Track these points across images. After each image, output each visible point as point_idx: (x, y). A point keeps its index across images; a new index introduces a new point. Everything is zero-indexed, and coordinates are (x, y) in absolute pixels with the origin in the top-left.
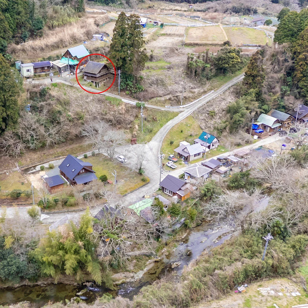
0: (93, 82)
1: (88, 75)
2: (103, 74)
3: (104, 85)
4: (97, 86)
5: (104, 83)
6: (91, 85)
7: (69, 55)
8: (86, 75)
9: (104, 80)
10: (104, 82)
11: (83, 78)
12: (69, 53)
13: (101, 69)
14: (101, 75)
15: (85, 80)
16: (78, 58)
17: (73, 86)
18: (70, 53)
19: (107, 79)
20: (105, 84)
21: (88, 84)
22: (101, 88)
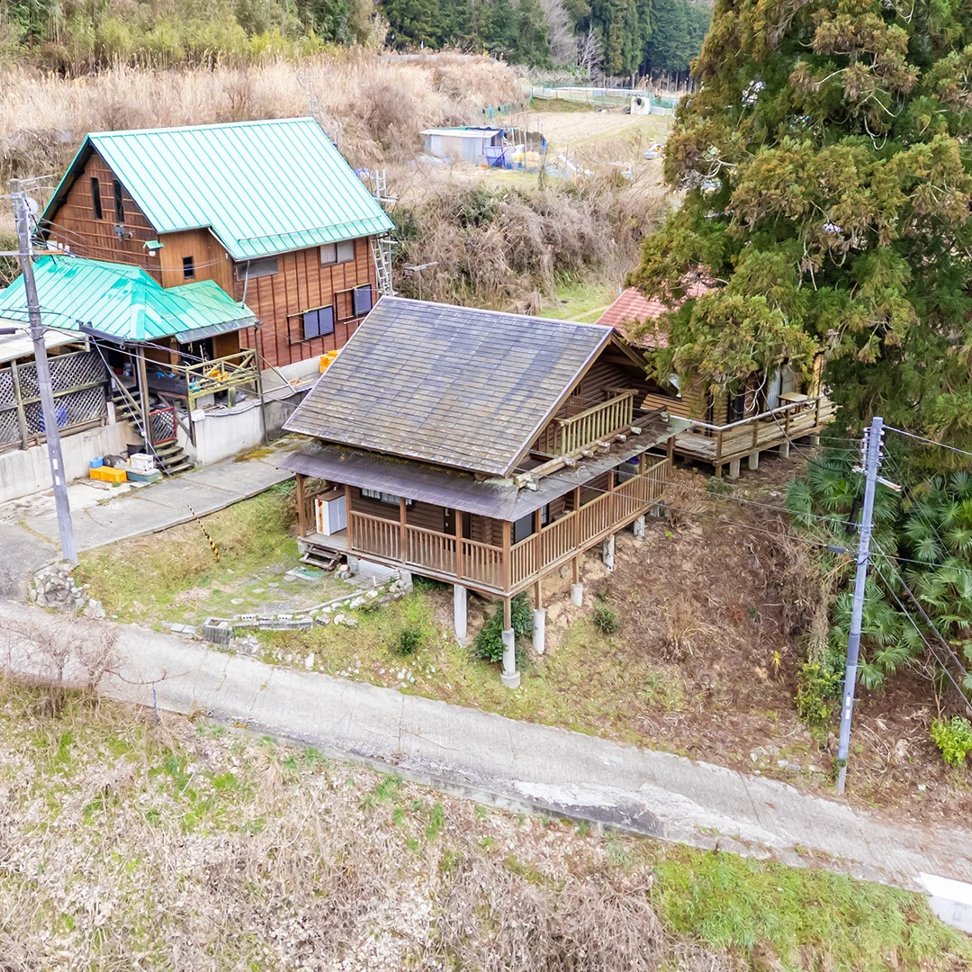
0: (443, 587)
1: (374, 485)
2: (584, 475)
3: (604, 626)
4: (509, 659)
5: (602, 591)
6: (407, 645)
7: (109, 211)
8: (333, 488)
9: (598, 551)
10: (596, 571)
11: (297, 518)
12: (107, 197)
13: (565, 410)
14: (561, 486)
15: (320, 555)
16: (239, 254)
17: (90, 698)
18: (118, 188)
19: (629, 529)
20: (614, 610)
21: (368, 629)
22: (560, 682)
